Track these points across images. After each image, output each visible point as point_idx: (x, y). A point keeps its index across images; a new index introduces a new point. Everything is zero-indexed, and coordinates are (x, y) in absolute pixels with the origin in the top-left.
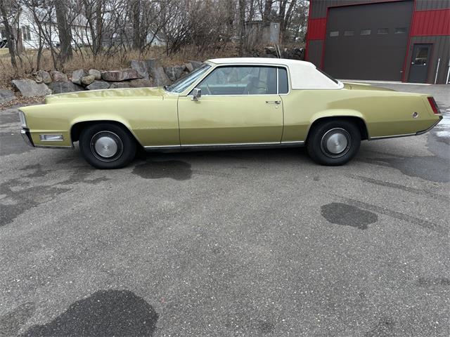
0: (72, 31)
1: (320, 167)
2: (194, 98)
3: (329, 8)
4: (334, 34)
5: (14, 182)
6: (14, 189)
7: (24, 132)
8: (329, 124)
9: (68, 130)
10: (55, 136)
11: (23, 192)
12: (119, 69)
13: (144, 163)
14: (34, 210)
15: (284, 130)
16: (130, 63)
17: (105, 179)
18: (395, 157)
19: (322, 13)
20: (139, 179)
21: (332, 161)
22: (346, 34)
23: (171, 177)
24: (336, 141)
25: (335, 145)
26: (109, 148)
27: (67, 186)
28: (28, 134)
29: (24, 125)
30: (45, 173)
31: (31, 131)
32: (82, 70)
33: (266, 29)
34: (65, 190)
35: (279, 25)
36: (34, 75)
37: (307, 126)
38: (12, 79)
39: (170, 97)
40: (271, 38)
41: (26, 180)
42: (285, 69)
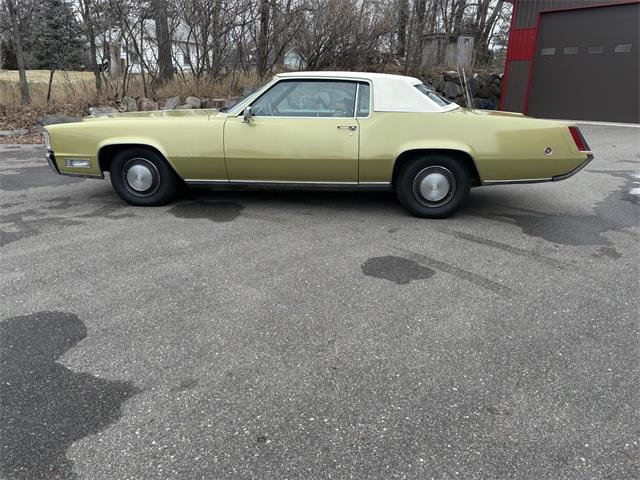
0: (173, 47)
1: (413, 219)
2: (245, 119)
3: (542, 14)
4: (550, 51)
5: (31, 212)
6: (25, 219)
7: (48, 155)
8: (423, 159)
9: (95, 154)
10: (82, 161)
11: (33, 221)
12: (226, 96)
13: (189, 202)
14: (32, 238)
15: (360, 166)
16: (242, 89)
17: (131, 216)
18: (532, 214)
19: (532, 21)
20: (172, 218)
21: (429, 211)
22: (567, 51)
23: (210, 218)
24: (434, 184)
25: (431, 188)
26: (142, 179)
27: (83, 220)
28: (52, 157)
29: (49, 147)
30: (71, 205)
31: (56, 154)
32: (177, 98)
33: (451, 46)
34: (77, 223)
35: (472, 39)
36: (117, 103)
37: (389, 161)
38: (90, 106)
39: (217, 119)
40: (459, 58)
41: (44, 211)
42: (368, 84)
